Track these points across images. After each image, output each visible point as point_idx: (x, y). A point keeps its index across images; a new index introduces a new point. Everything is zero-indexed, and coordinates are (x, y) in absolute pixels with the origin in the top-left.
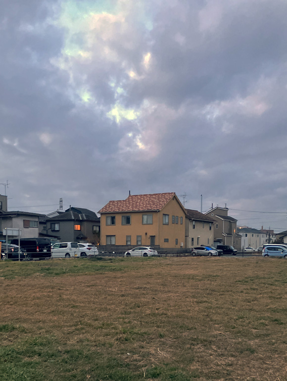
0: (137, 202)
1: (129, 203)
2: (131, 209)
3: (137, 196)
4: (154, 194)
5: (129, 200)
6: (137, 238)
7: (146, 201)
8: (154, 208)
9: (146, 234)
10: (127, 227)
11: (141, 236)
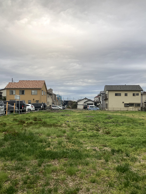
0: (26, 84)
1: (22, 84)
2: (24, 87)
3: (24, 81)
4: (34, 81)
5: (21, 83)
6: (28, 102)
7: (31, 83)
8: (37, 87)
9: (34, 99)
10: (23, 96)
11: (30, 101)
